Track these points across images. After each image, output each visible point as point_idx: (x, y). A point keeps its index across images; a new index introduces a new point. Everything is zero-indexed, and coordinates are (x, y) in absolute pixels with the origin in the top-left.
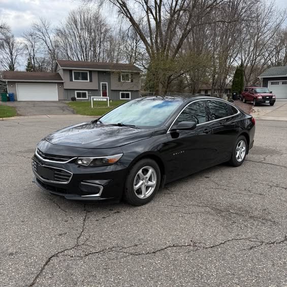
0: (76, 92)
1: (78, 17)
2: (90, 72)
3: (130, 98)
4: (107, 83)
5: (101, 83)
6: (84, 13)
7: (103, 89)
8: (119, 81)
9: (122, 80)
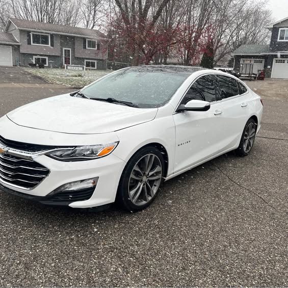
0: (34, 57)
2: (52, 36)
3: (96, 68)
4: (70, 49)
5: (64, 49)
7: (65, 55)
8: (85, 47)
9: (87, 48)
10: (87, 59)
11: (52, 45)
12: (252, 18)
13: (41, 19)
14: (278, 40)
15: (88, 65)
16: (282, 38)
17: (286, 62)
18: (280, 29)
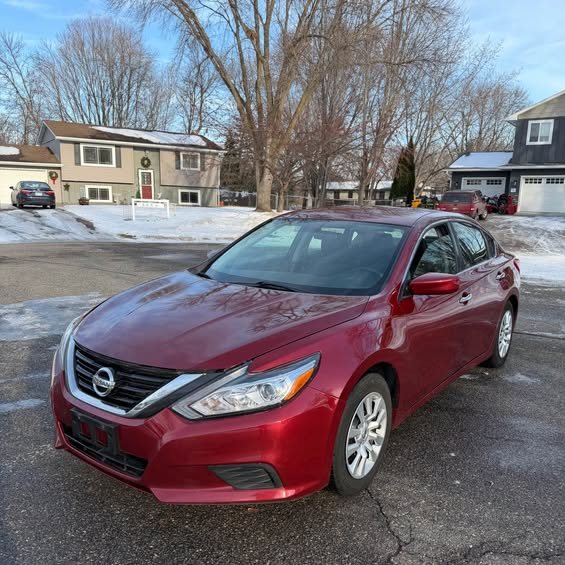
0: (87, 187)
1: (86, 35)
2: (117, 146)
3: (199, 203)
4: (151, 171)
5: (140, 172)
6: (100, 28)
7: (143, 182)
8: (178, 168)
9: (182, 167)
10: (181, 187)
11: (119, 165)
12: (490, 105)
13: (104, 117)
14: (528, 143)
15: (185, 197)
16: (534, 139)
17: (544, 181)
18: (530, 122)
